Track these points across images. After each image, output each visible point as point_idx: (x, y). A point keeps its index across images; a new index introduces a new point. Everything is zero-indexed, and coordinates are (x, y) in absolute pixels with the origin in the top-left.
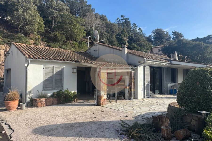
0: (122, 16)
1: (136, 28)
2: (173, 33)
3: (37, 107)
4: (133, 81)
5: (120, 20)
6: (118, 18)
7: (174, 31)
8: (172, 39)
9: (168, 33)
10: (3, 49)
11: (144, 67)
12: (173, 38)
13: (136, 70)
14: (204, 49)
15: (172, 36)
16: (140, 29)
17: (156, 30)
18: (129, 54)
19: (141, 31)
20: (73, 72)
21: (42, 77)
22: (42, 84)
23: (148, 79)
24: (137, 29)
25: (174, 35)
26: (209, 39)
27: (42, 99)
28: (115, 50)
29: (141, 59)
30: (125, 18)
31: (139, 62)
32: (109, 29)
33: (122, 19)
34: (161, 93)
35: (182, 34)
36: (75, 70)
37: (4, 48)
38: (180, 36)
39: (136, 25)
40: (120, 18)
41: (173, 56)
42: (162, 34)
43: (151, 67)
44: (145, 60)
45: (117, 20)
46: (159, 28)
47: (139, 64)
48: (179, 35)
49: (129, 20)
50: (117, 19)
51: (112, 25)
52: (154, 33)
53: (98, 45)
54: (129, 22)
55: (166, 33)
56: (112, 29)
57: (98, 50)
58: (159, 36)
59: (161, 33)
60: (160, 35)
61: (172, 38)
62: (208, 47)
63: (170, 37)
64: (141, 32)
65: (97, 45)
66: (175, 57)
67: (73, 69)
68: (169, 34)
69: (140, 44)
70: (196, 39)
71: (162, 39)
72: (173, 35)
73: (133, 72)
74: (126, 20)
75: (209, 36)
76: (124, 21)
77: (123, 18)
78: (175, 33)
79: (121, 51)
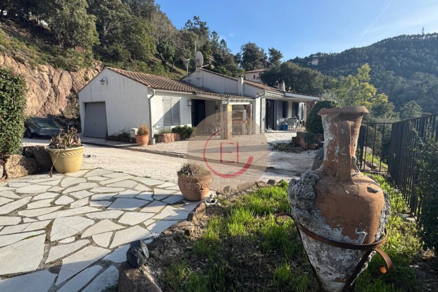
0: (195, 18)
1: (217, 40)
2: (270, 50)
3: (164, 142)
4: (251, 114)
5: (192, 24)
6: (189, 20)
7: (271, 48)
8: (267, 60)
9: (263, 51)
10: (46, 72)
11: (261, 99)
12: (270, 58)
13: (254, 103)
14: (312, 77)
15: (268, 56)
16: (223, 41)
17: (247, 45)
18: (246, 85)
19: (225, 45)
20: (188, 105)
21: (162, 110)
22: (163, 118)
23: (264, 112)
24: (219, 42)
25: (271, 54)
26: (311, 61)
27: (168, 134)
28: (226, 78)
29: (260, 91)
30: (200, 22)
31: (257, 94)
32: (188, 42)
33: (196, 23)
34: (273, 129)
35: (281, 53)
36: (190, 103)
37: (47, 70)
38: (279, 55)
39: (216, 34)
40: (193, 22)
41: (280, 86)
42: (255, 52)
43: (267, 100)
44: (264, 91)
45: (188, 25)
46: (251, 42)
47: (258, 96)
48: (277, 54)
49: (206, 26)
50: (188, 23)
51: (191, 36)
52: (244, 49)
53: (202, 71)
54: (206, 29)
55: (260, 50)
56: (191, 43)
57: (201, 77)
58: (251, 55)
59: (254, 50)
60: (251, 53)
61: (268, 58)
62: (317, 74)
63: (266, 58)
64: (224, 47)
65: (200, 72)
66: (282, 88)
67: (188, 101)
68: (265, 52)
69: (230, 66)
70: (295, 59)
71: (254, 59)
72: (269, 54)
73: (251, 105)
74: (201, 25)
75: (311, 56)
76: (198, 26)
77: (198, 21)
78: (273, 52)
79: (237, 81)
